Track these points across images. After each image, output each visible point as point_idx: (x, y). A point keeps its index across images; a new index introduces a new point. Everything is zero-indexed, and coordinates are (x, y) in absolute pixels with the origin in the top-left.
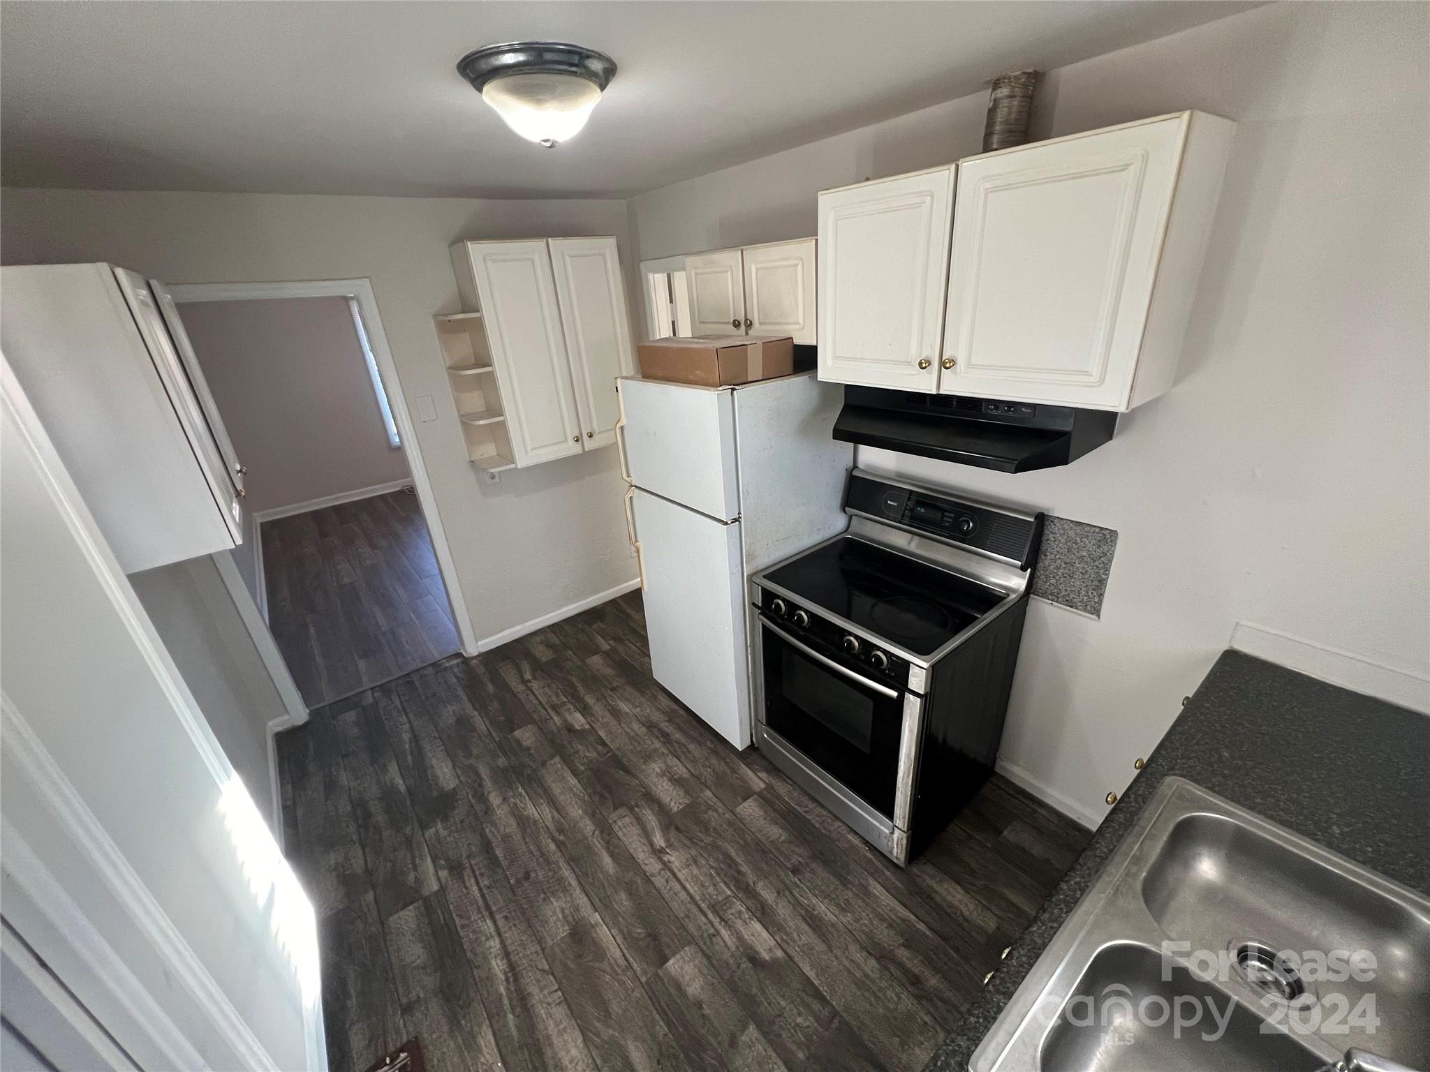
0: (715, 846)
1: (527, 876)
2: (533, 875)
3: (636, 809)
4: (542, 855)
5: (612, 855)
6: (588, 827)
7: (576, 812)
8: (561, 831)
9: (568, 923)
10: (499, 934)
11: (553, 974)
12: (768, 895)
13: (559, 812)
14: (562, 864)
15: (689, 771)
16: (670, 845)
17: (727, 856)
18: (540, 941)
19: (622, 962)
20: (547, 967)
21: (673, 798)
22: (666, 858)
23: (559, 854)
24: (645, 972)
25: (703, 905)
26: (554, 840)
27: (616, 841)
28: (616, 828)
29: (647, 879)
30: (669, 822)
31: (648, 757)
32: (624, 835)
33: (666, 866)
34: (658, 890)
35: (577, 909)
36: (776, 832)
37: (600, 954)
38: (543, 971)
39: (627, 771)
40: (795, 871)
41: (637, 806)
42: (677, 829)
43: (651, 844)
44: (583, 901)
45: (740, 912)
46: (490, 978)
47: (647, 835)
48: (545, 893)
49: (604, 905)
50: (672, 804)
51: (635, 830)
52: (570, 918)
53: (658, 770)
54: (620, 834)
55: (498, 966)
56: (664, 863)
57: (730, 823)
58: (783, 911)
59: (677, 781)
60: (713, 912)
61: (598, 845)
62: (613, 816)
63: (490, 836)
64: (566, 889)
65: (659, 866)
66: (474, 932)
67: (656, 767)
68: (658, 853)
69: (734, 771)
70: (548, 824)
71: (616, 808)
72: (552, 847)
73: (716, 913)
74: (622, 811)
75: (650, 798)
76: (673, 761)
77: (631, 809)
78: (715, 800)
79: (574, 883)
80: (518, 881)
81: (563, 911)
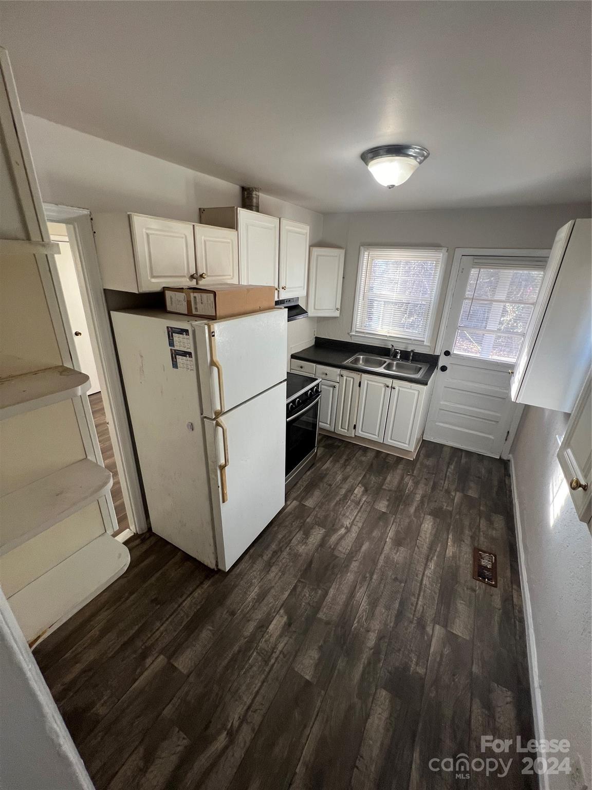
0: (334, 510)
1: (396, 579)
2: (393, 577)
3: (332, 547)
4: (382, 579)
5: (361, 547)
6: (354, 565)
7: (350, 577)
8: (365, 578)
9: (398, 549)
10: (424, 574)
11: (416, 544)
12: (343, 491)
13: (356, 587)
14: (379, 567)
15: (298, 532)
16: (342, 526)
18: (411, 556)
19: (394, 524)
20: (416, 547)
21: (317, 535)
22: (349, 526)
23: (376, 571)
24: (392, 516)
25: (359, 508)
26: (371, 578)
27: (353, 549)
28: (347, 551)
29: (362, 529)
30: (332, 530)
31: (295, 556)
32: (349, 546)
33: (352, 524)
34: (363, 523)
35: (391, 549)
37: (397, 533)
38: (418, 548)
39: (311, 562)
41: (331, 547)
42: (333, 526)
43: (346, 533)
44: (387, 548)
46: (437, 565)
47: (342, 537)
48: (396, 565)
49: (382, 538)
50: (321, 532)
51: (343, 543)
52: (396, 549)
53: (303, 547)
54: (349, 548)
55: (432, 565)
56: (352, 525)
57: (320, 508)
58: (346, 486)
59: (307, 535)
61: (360, 556)
62: (342, 556)
63: (393, 619)
64: (387, 558)
65: (354, 527)
66: (432, 586)
67: (302, 549)
68: (348, 530)
69: (291, 513)
70: (366, 588)
71: (337, 557)
72: (375, 577)
73: (359, 503)
74: (336, 553)
75: (323, 543)
76: (294, 541)
77: (334, 549)
78: (311, 516)
79: (383, 556)
80: (401, 582)
81: (396, 554)
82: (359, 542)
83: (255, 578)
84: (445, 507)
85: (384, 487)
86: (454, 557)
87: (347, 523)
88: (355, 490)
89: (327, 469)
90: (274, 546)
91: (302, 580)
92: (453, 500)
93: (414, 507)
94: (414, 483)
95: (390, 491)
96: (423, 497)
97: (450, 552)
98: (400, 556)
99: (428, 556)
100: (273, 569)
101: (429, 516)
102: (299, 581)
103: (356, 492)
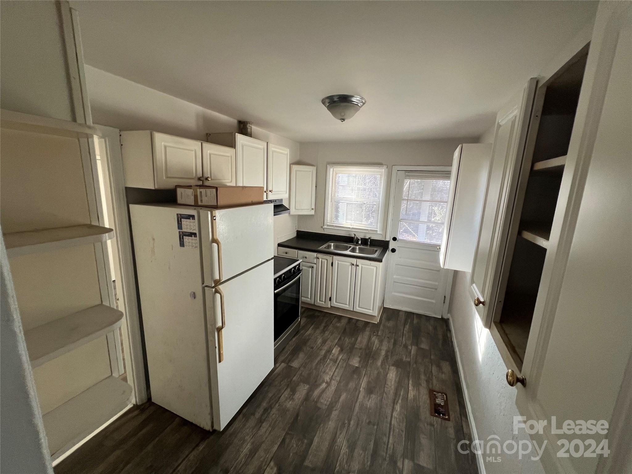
0: (316, 368)
1: (369, 423)
2: (367, 421)
3: (315, 400)
4: (358, 424)
5: (339, 398)
6: (335, 414)
7: (331, 425)
8: (344, 424)
9: (370, 396)
10: (392, 415)
11: (384, 391)
12: (323, 352)
13: (336, 433)
14: (355, 413)
15: (286, 390)
16: (323, 381)
17: (317, 364)
18: (381, 401)
19: (366, 376)
20: (385, 394)
21: (302, 390)
22: (329, 380)
23: (353, 417)
24: (363, 370)
25: (337, 364)
26: (349, 424)
27: (333, 399)
28: (328, 403)
29: (340, 382)
30: (315, 385)
31: (283, 411)
32: (329, 398)
33: (331, 379)
34: (341, 377)
35: (364, 397)
36: (301, 355)
37: (369, 383)
38: (386, 394)
39: (297, 415)
40: (312, 348)
41: (314, 400)
42: (316, 382)
43: (326, 388)
44: (361, 396)
45: (332, 356)
46: (402, 407)
47: (324, 391)
48: (369, 411)
49: (357, 389)
50: (306, 388)
51: (324, 395)
52: (368, 397)
53: (290, 403)
54: (330, 400)
55: (398, 407)
56: (331, 380)
57: (305, 367)
58: (325, 348)
59: (294, 391)
60: (337, 362)
61: (339, 405)
62: (324, 407)
63: (369, 458)
64: (362, 406)
65: (333, 382)
66: (400, 425)
67: (289, 405)
68: (328, 384)
69: (279, 374)
70: (345, 434)
71: (319, 409)
72: (352, 422)
74: (319, 405)
75: (307, 397)
76: (283, 398)
77: (316, 402)
78: (296, 375)
79: (358, 404)
80: (374, 425)
81: (368, 400)
82: (338, 393)
83: (248, 434)
84: (404, 359)
85: (356, 346)
86: (415, 399)
87: (327, 378)
88: (332, 350)
89: (309, 335)
90: (264, 404)
91: (290, 432)
92: (411, 352)
93: (381, 361)
94: (379, 341)
95: (360, 349)
96: (387, 352)
97: (412, 394)
98: (371, 402)
99: (394, 400)
100: (264, 424)
101: (393, 367)
102: (287, 434)
103: (333, 351)
